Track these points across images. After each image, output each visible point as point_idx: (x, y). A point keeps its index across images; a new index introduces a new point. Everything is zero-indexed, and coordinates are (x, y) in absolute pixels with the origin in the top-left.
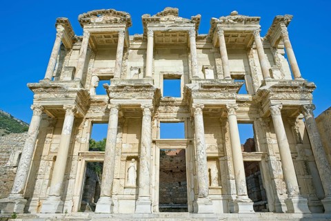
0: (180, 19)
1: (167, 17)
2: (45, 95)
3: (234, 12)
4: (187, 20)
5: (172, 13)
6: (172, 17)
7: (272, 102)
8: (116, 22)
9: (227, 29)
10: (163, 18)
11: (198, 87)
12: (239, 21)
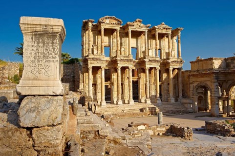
0: (142, 25)
1: (137, 23)
2: (93, 62)
3: (163, 23)
4: (144, 26)
5: (140, 21)
6: (139, 24)
7: (171, 67)
8: (115, 24)
9: (159, 32)
10: (135, 24)
11: (148, 61)
12: (164, 28)
